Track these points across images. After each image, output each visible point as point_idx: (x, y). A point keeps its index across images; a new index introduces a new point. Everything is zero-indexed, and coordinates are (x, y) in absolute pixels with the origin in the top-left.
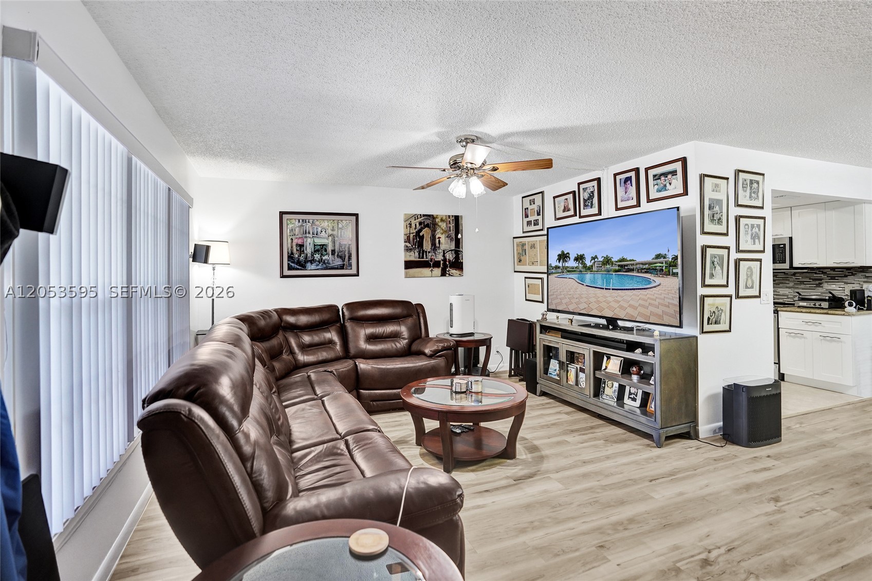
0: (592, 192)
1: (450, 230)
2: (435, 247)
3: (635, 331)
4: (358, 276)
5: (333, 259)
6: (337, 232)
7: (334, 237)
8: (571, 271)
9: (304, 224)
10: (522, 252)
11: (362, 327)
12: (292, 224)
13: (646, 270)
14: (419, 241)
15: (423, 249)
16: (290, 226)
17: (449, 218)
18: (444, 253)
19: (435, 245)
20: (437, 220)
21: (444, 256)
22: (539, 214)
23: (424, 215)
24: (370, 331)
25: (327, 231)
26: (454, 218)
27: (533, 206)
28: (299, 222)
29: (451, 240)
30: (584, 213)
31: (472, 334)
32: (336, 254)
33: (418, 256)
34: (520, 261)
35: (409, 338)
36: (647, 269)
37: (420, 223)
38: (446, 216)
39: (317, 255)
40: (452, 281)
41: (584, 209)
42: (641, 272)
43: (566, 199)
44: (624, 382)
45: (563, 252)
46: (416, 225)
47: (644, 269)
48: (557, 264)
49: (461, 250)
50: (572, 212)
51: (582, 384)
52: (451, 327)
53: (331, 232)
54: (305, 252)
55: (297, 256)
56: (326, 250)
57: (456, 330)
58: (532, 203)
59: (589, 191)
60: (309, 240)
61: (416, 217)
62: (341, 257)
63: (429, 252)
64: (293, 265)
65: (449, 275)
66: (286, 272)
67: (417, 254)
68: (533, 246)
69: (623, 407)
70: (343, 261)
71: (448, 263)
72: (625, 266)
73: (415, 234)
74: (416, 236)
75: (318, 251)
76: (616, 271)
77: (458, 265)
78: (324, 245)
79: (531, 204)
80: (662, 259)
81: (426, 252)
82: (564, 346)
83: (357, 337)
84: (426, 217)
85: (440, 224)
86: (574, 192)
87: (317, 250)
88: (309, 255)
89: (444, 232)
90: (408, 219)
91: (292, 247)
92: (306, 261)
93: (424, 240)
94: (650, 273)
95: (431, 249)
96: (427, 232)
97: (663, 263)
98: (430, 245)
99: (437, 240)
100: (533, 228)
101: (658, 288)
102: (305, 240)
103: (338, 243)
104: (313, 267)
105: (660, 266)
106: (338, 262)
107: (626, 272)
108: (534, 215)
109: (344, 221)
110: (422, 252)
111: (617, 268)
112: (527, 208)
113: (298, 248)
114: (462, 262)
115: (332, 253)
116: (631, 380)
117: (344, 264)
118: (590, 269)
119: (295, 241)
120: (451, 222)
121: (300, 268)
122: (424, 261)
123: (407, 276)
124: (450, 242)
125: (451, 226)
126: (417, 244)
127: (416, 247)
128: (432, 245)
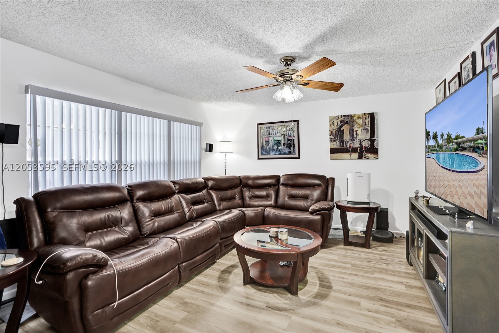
0: (469, 70)
1: (366, 125)
2: (352, 138)
4: (299, 158)
5: (284, 148)
6: (286, 132)
7: (285, 136)
8: (432, 151)
9: (269, 129)
12: (263, 129)
14: (340, 134)
15: (343, 140)
16: (262, 131)
17: (365, 115)
18: (361, 142)
19: (353, 136)
20: (355, 118)
21: (360, 144)
23: (344, 116)
24: (291, 192)
25: (281, 132)
26: (369, 115)
28: (266, 128)
29: (367, 132)
32: (286, 146)
33: (339, 145)
37: (341, 122)
38: (362, 114)
39: (276, 147)
40: (367, 163)
43: (455, 82)
46: (337, 123)
47: (472, 147)
49: (376, 139)
52: (348, 196)
53: (283, 133)
54: (269, 145)
55: (265, 147)
56: (280, 144)
58: (440, 92)
59: (467, 69)
60: (271, 138)
61: (338, 117)
62: (289, 147)
63: (348, 142)
64: (263, 152)
65: (365, 158)
66: (261, 157)
67: (338, 143)
70: (290, 149)
71: (364, 149)
73: (337, 130)
75: (276, 144)
77: (373, 150)
78: (279, 140)
81: (346, 142)
82: (417, 224)
84: (345, 117)
85: (357, 121)
86: (458, 74)
88: (271, 147)
89: (361, 126)
90: (332, 120)
91: (263, 143)
92: (270, 150)
93: (344, 133)
95: (350, 139)
96: (346, 127)
98: (349, 137)
99: (355, 133)
102: (269, 138)
103: (287, 139)
104: (274, 153)
105: (481, 144)
106: (287, 150)
109: (290, 126)
110: (343, 142)
112: (438, 98)
113: (266, 143)
114: (377, 148)
115: (283, 145)
117: (290, 152)
121: (267, 154)
122: (345, 148)
123: (331, 159)
124: (366, 133)
125: (367, 121)
126: (339, 136)
127: (338, 138)
128: (351, 136)
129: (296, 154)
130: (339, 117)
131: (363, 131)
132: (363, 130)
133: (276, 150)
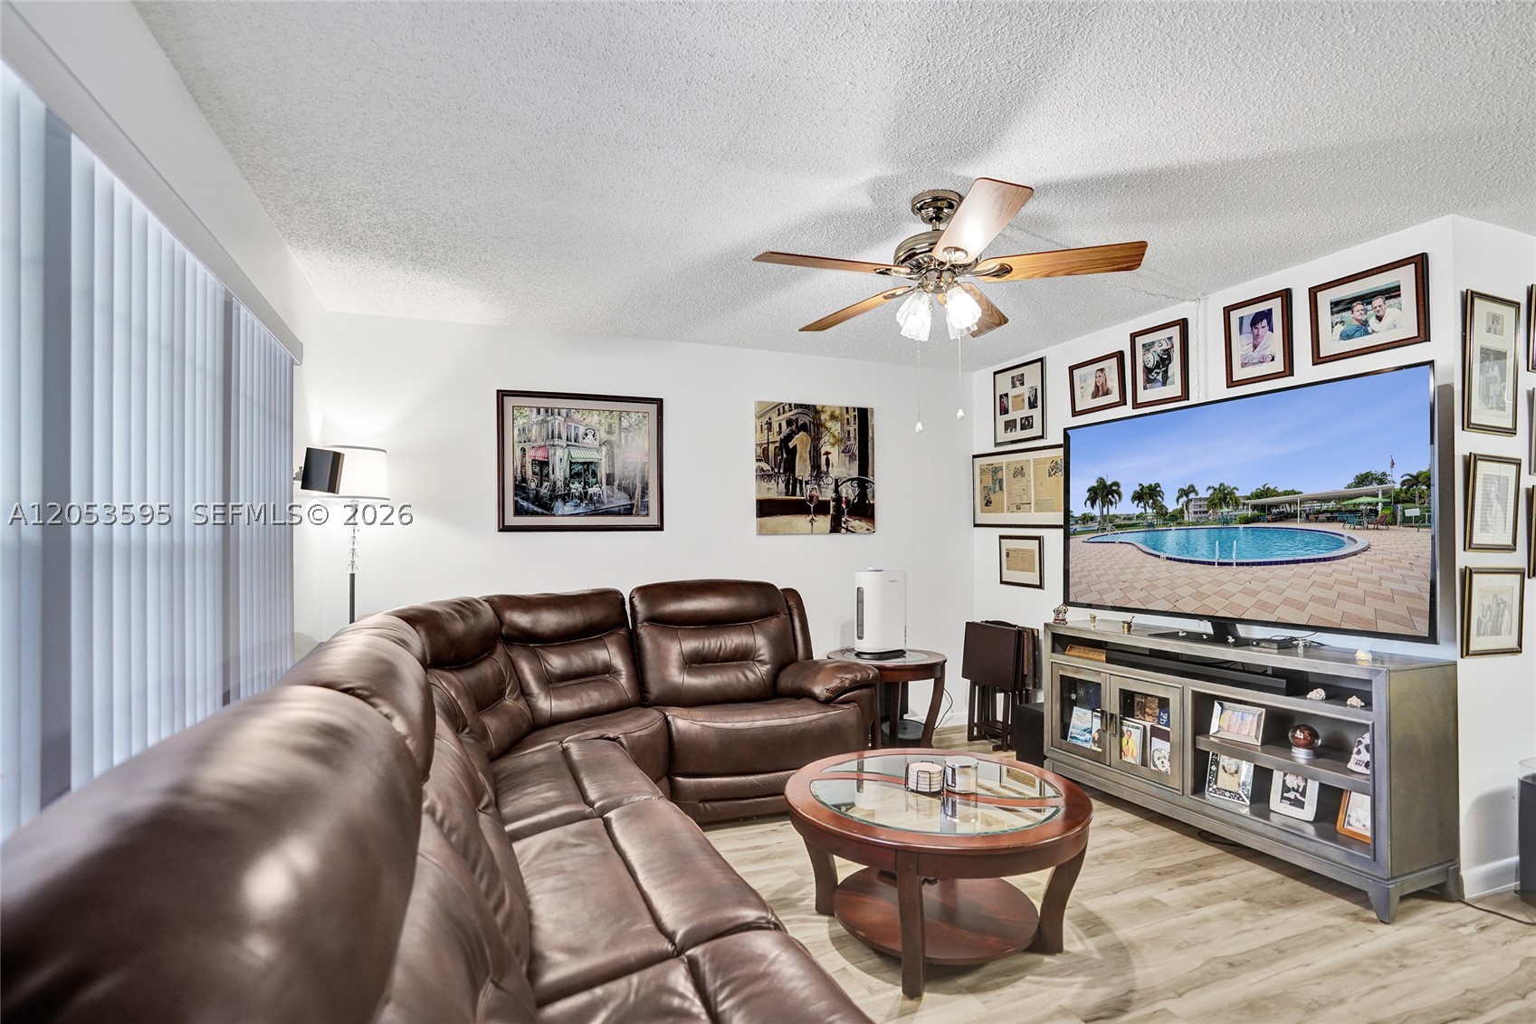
0: (1167, 352)
1: (849, 439)
2: (818, 472)
3: (1300, 650)
4: (663, 530)
5: (610, 493)
6: (617, 437)
7: (612, 448)
8: (1125, 526)
9: (548, 419)
10: (993, 483)
11: (675, 637)
12: (525, 418)
13: (1329, 515)
14: (787, 458)
15: (794, 476)
16: (520, 422)
17: (847, 412)
18: (837, 486)
19: (819, 467)
20: (823, 417)
21: (836, 491)
22: (1032, 405)
23: (797, 406)
24: (690, 645)
25: (597, 434)
26: (856, 413)
27: (1019, 390)
28: (539, 412)
29: (852, 458)
30: (1143, 396)
31: (900, 653)
33: (784, 491)
34: (988, 503)
35: (773, 660)
36: (1332, 512)
37: (789, 423)
38: (841, 408)
39: (576, 485)
40: (853, 544)
41: (1145, 388)
42: (1317, 520)
43: (1102, 370)
44: (1269, 760)
45: (1101, 481)
46: (780, 425)
47: (1324, 512)
48: (1088, 510)
49: (870, 478)
50: (1114, 397)
51: (1158, 763)
52: (860, 638)
53: (605, 437)
54: (552, 477)
55: (533, 485)
56: (594, 475)
57: (870, 643)
58: (1018, 383)
59: (1159, 350)
60: (560, 453)
61: (780, 408)
62: (626, 490)
63: (807, 483)
64: (525, 504)
65: (847, 530)
66: (512, 520)
67: (782, 486)
68: (1019, 472)
69: (1267, 818)
70: (631, 498)
71: (844, 506)
72: (1271, 506)
73: (778, 444)
74: (780, 448)
75: (578, 475)
76: (1247, 520)
77: (863, 509)
78: (591, 463)
79: (1014, 386)
80: (1374, 487)
81: (801, 482)
82: (1115, 681)
83: (662, 659)
84: (800, 410)
85: (829, 424)
86: (1120, 356)
87: (576, 474)
88: (560, 484)
89: (838, 441)
90: (765, 413)
91: (523, 466)
93: (798, 457)
94: (1340, 521)
95: (811, 476)
96: (802, 441)
97: (1376, 495)
98: (809, 468)
99: (823, 458)
100: (1019, 434)
101: (1363, 556)
102: (551, 452)
103: (620, 460)
104: (568, 508)
105: (1369, 504)
106: (621, 500)
107: (1274, 521)
108: (1023, 408)
109: (632, 415)
110: (793, 483)
111: (1250, 513)
112: (1006, 395)
113: (537, 470)
114: (873, 505)
115: (607, 481)
116: (1291, 758)
117: (632, 505)
118: (1176, 518)
119: (530, 454)
120: (852, 421)
121: (540, 510)
123: (762, 531)
124: (850, 462)
125: (852, 429)
126: (782, 464)
127: (782, 471)
128: (813, 468)
129: (650, 514)
130: (784, 407)
131: (843, 454)
132: (843, 452)
133: (581, 499)
